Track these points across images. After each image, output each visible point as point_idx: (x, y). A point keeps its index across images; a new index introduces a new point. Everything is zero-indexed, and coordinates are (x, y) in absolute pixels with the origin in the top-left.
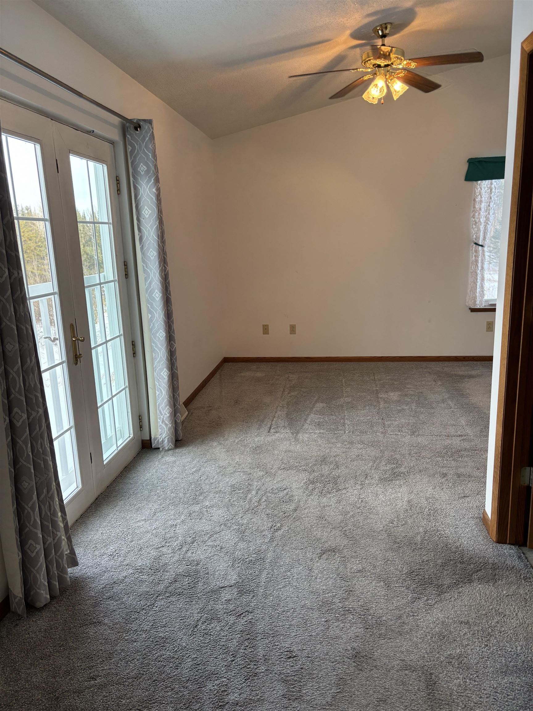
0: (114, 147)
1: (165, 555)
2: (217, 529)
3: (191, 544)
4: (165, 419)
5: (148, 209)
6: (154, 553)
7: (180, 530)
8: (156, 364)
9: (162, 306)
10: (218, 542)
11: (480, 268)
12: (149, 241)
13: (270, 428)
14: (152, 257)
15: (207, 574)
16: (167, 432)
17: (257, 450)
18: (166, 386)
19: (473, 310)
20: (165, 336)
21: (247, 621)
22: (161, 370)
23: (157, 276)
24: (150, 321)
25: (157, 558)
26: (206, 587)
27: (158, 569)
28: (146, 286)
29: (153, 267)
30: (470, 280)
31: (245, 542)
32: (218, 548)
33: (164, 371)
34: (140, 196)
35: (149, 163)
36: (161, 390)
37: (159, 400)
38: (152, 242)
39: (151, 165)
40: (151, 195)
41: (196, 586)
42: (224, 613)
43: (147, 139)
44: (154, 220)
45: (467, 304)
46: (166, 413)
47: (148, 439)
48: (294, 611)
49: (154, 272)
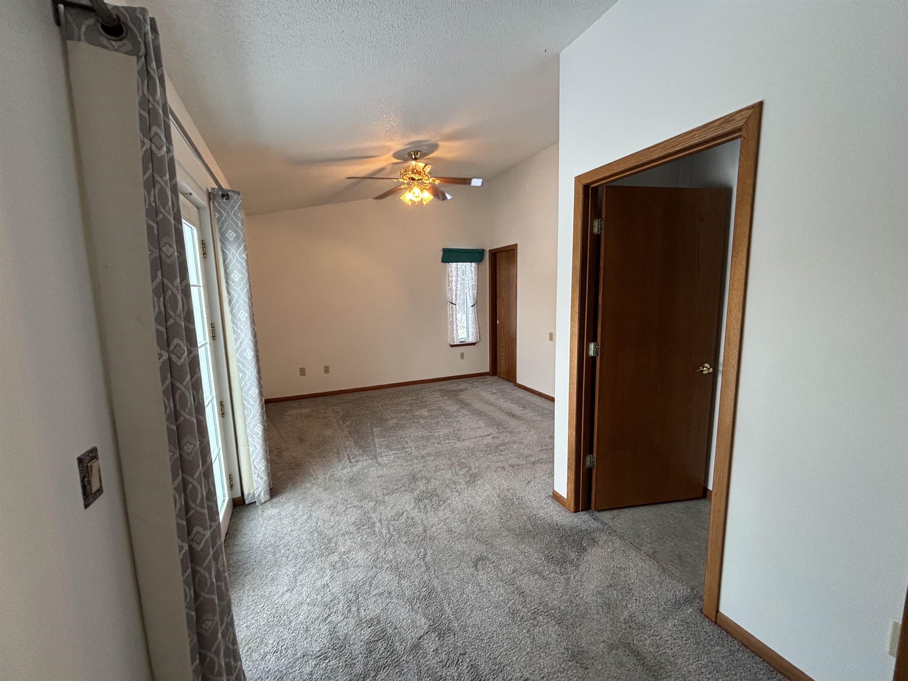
0: (199, 212)
1: (339, 625)
2: (371, 573)
3: (357, 600)
4: (260, 473)
5: (237, 273)
6: (324, 628)
7: (336, 588)
8: (249, 421)
9: (254, 364)
10: (382, 588)
11: (455, 319)
12: (239, 303)
13: (349, 458)
14: (243, 318)
15: (395, 628)
16: (263, 485)
17: (352, 481)
18: (260, 441)
19: (452, 346)
20: (259, 393)
21: (468, 666)
22: (255, 426)
23: (248, 336)
24: (241, 380)
25: (333, 632)
26: (405, 645)
27: (342, 646)
28: (237, 347)
29: (244, 328)
30: (449, 327)
31: (406, 578)
32: (386, 594)
33: (257, 427)
34: (228, 261)
35: (238, 230)
36: (255, 446)
37: (253, 456)
38: (243, 304)
39: (241, 233)
40: (240, 260)
41: (395, 648)
42: (443, 667)
43: (236, 208)
44: (245, 284)
45: (448, 342)
46: (261, 467)
47: (240, 495)
48: (497, 634)
49: (245, 332)
